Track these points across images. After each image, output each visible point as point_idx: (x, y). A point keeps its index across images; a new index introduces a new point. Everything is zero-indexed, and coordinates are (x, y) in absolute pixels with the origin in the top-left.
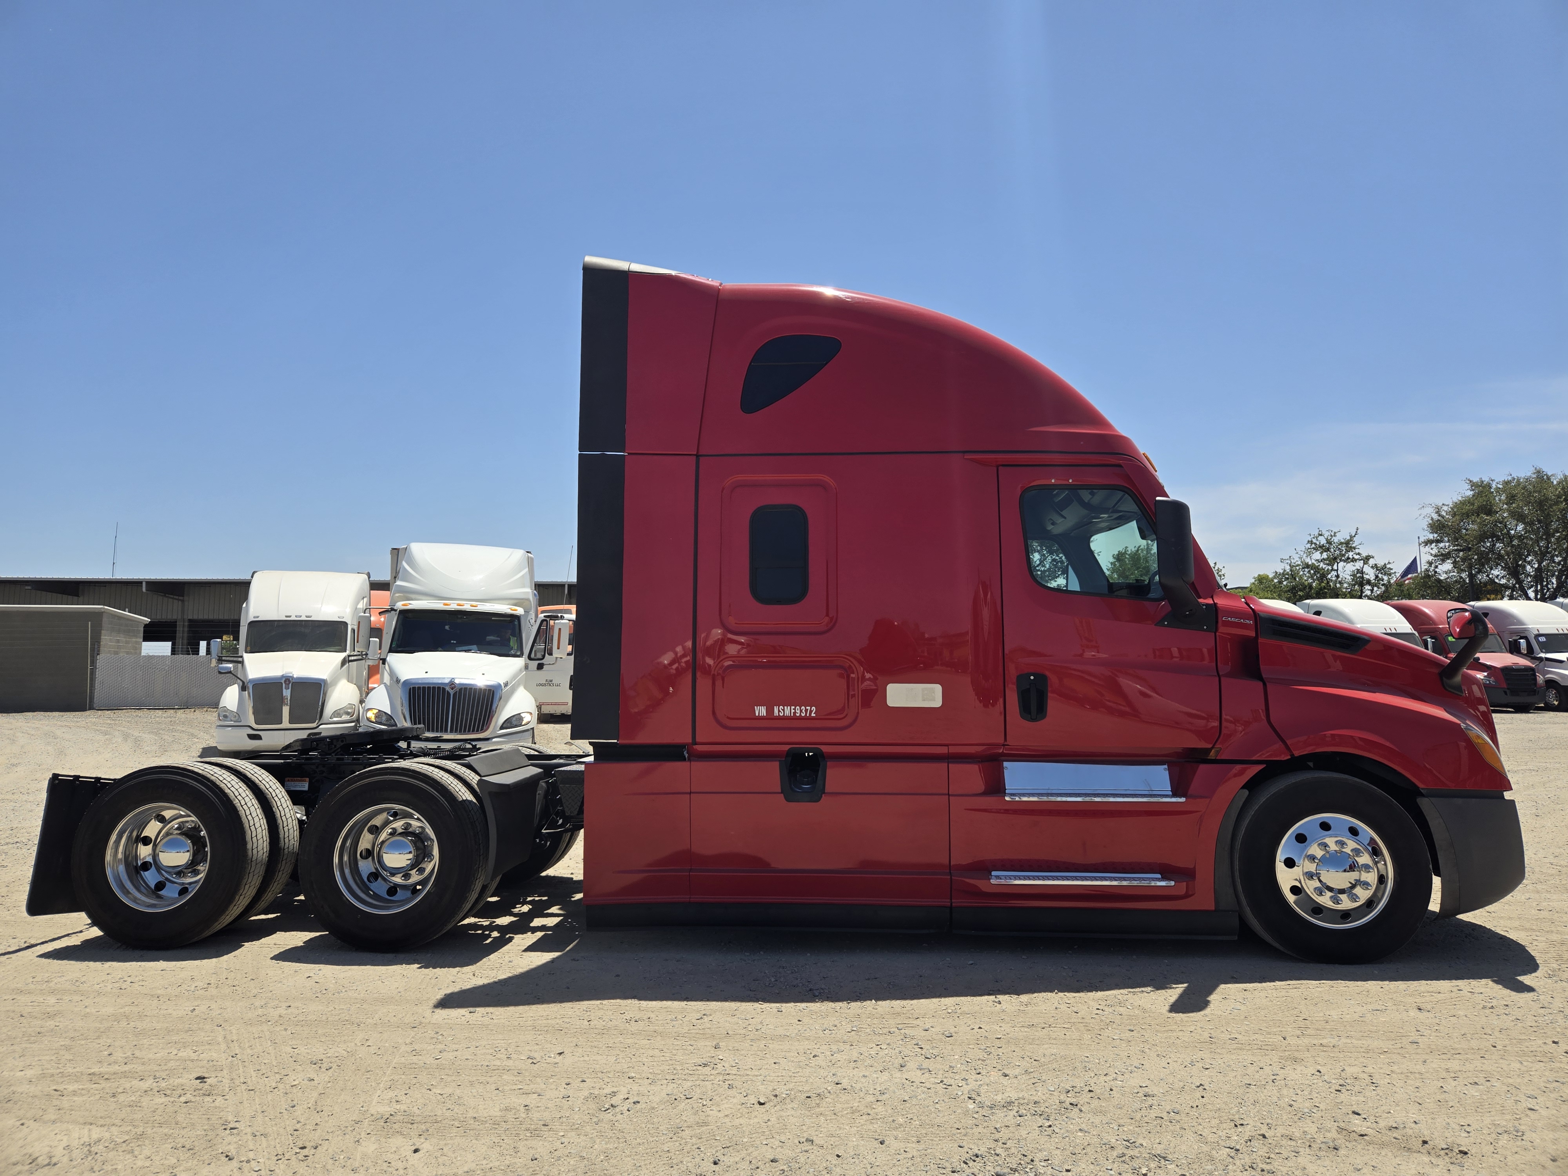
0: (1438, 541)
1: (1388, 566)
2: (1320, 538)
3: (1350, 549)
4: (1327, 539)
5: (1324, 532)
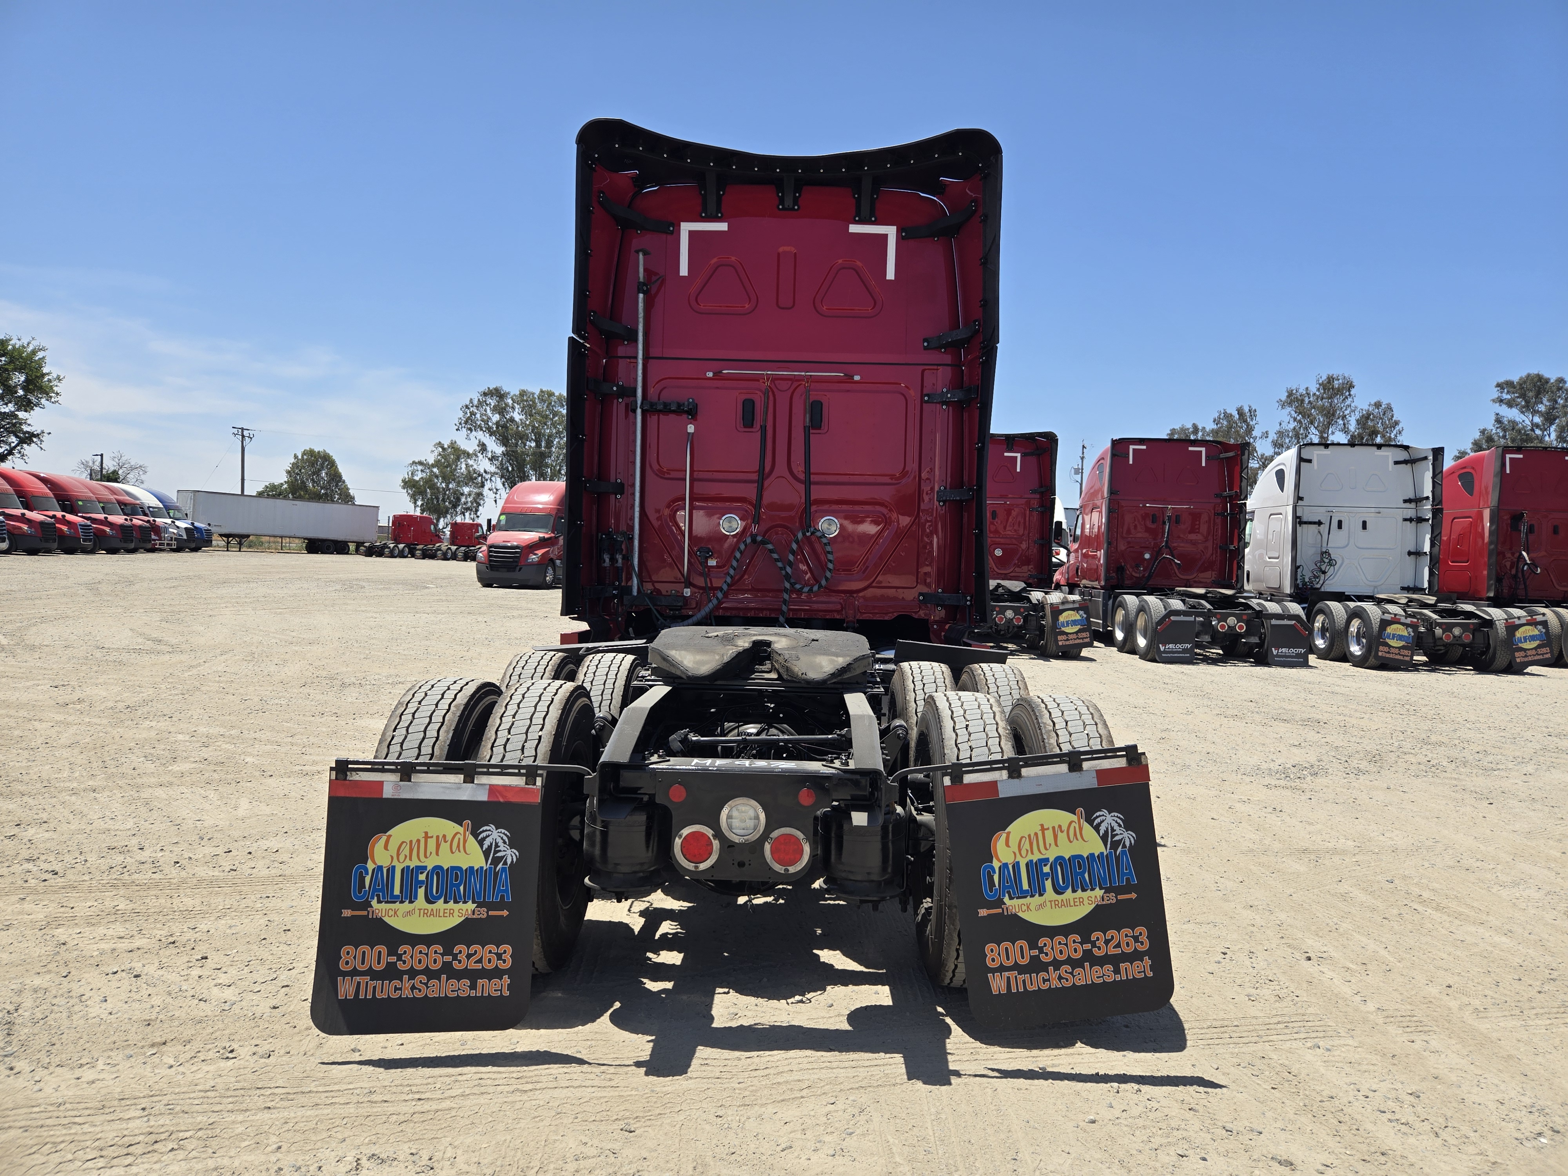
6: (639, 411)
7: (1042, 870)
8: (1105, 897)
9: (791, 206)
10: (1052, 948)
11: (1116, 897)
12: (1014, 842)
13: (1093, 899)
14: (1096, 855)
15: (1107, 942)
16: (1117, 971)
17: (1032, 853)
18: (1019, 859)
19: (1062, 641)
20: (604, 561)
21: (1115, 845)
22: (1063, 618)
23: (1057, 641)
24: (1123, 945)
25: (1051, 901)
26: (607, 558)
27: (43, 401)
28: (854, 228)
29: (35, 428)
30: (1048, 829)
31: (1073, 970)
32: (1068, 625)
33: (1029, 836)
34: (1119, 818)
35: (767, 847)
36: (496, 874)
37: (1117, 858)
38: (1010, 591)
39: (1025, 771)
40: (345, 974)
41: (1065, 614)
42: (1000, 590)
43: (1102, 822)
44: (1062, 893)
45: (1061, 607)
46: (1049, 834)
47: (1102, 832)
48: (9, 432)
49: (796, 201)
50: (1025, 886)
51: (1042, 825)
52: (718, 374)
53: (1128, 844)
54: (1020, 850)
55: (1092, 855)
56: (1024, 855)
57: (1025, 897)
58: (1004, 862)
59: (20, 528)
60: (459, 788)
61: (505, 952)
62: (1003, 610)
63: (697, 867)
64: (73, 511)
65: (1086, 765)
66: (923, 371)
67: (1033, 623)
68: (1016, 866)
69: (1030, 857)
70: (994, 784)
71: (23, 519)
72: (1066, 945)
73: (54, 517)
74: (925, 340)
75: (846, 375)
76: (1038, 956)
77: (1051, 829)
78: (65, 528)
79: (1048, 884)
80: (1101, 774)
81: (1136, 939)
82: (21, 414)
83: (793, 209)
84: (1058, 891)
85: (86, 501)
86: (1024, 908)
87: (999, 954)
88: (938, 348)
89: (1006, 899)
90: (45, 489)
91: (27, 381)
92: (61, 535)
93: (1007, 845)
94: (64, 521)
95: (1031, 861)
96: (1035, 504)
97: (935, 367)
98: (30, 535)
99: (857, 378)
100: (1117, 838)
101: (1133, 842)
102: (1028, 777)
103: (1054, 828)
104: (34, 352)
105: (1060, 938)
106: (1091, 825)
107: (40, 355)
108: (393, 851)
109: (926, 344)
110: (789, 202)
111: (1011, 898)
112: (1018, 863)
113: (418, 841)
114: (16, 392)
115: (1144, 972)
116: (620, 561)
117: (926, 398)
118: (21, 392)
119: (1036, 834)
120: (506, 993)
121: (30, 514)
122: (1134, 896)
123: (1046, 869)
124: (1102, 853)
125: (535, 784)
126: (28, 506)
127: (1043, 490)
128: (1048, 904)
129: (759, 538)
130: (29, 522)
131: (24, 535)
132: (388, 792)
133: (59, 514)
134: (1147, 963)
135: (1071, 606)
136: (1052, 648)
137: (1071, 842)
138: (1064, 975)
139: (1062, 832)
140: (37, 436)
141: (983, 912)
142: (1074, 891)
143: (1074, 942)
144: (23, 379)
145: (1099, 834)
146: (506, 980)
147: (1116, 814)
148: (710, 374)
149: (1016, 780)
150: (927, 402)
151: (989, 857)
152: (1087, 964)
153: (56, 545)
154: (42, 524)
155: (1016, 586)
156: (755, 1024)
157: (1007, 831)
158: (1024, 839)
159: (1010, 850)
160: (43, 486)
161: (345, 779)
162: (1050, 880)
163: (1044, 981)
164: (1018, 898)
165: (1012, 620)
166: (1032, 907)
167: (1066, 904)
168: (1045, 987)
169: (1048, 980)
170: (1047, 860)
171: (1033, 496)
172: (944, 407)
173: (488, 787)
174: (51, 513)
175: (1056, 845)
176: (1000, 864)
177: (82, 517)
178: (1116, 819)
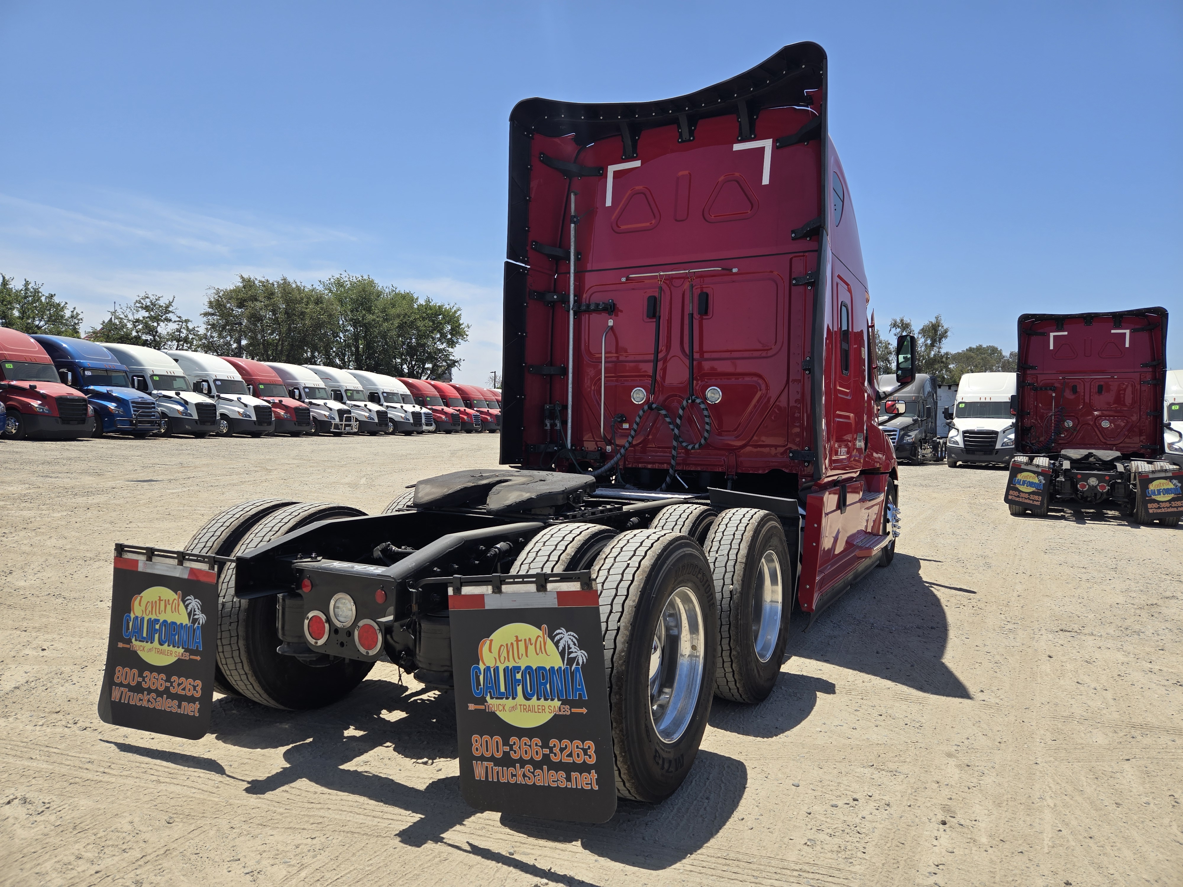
0: (213, 314)
1: (196, 329)
2: (147, 300)
3: (167, 311)
4: (151, 302)
5: (150, 296)
6: (571, 312)
7: (515, 676)
8: (562, 708)
9: (688, 138)
10: (520, 748)
11: (570, 709)
12: (495, 649)
13: (552, 709)
14: (556, 669)
15: (562, 750)
16: (568, 779)
17: (509, 661)
18: (498, 664)
19: (1152, 508)
20: (546, 425)
21: (571, 661)
22: (1153, 486)
23: (1147, 509)
24: (575, 755)
25: (521, 705)
26: (548, 423)
27: (460, 340)
28: (737, 147)
29: (456, 358)
30: (521, 641)
31: (534, 770)
32: (1159, 494)
33: (507, 645)
34: (574, 637)
35: (356, 633)
36: (194, 630)
37: (572, 674)
38: (1100, 460)
39: (504, 588)
40: (117, 685)
41: (1155, 483)
42: (1092, 459)
43: (561, 639)
44: (530, 699)
45: (1151, 476)
46: (522, 645)
47: (561, 648)
48: (443, 360)
49: (691, 133)
50: (503, 689)
51: (517, 637)
52: (628, 279)
53: (581, 662)
54: (499, 657)
55: (553, 668)
56: (502, 662)
57: (502, 698)
58: (488, 665)
59: (441, 417)
60: (175, 568)
61: (198, 686)
62: (1086, 477)
63: (316, 643)
64: (471, 407)
65: (550, 586)
66: (791, 260)
67: (1121, 491)
68: (496, 669)
69: (507, 664)
70: (481, 597)
71: (442, 412)
72: (530, 746)
73: (459, 410)
74: (793, 232)
75: (723, 269)
76: (509, 752)
77: (523, 641)
78: (465, 417)
79: (519, 689)
80: (561, 595)
81: (585, 751)
82: (450, 350)
83: (690, 140)
84: (527, 697)
85: (479, 400)
86: (501, 708)
87: (481, 745)
88: (804, 237)
89: (488, 698)
90: (457, 394)
91: (452, 329)
92: (464, 422)
93: (490, 651)
94: (465, 413)
95: (508, 667)
96: (1149, 377)
97: (802, 254)
98: (446, 422)
99: (735, 270)
100: (572, 655)
101: (585, 661)
102: (506, 593)
103: (525, 640)
104: (455, 312)
105: (525, 739)
106: (552, 640)
107: (459, 313)
108: (143, 607)
109: (793, 235)
110: (686, 135)
111: (492, 698)
112: (498, 667)
113: (156, 602)
114: (447, 336)
115: (591, 784)
116: (558, 425)
117: (794, 282)
118: (449, 336)
119: (512, 644)
120: (197, 715)
121: (446, 409)
122: (584, 711)
123: (519, 676)
124: (560, 668)
125: (214, 570)
126: (447, 405)
127: (1154, 363)
128: (519, 707)
129: (654, 406)
130: (445, 413)
131: (443, 422)
132: (141, 568)
133: (462, 409)
134: (594, 776)
135: (1163, 475)
136: (1142, 514)
137: (537, 654)
138: (528, 774)
139: (531, 644)
140: (457, 362)
141: (472, 707)
142: (538, 699)
143: (536, 745)
144: (450, 328)
145: (558, 650)
146: (197, 705)
147: (572, 633)
148: (624, 280)
149: (498, 595)
150: (794, 285)
151: (476, 659)
152: (545, 767)
153: (459, 428)
154: (452, 415)
155: (1107, 455)
156: (366, 772)
157: (490, 638)
158: (503, 647)
159: (493, 655)
160: (456, 392)
161: (121, 557)
162: (521, 686)
163: (513, 775)
164: (497, 698)
165: (1096, 487)
166: (507, 708)
167: (530, 709)
168: (512, 781)
169: (515, 775)
170: (519, 668)
171: (1145, 370)
172: (809, 288)
173: (189, 569)
174: (457, 408)
175: (527, 656)
176: (484, 667)
177: (477, 411)
178: (572, 638)
